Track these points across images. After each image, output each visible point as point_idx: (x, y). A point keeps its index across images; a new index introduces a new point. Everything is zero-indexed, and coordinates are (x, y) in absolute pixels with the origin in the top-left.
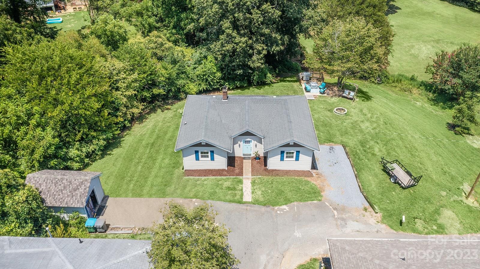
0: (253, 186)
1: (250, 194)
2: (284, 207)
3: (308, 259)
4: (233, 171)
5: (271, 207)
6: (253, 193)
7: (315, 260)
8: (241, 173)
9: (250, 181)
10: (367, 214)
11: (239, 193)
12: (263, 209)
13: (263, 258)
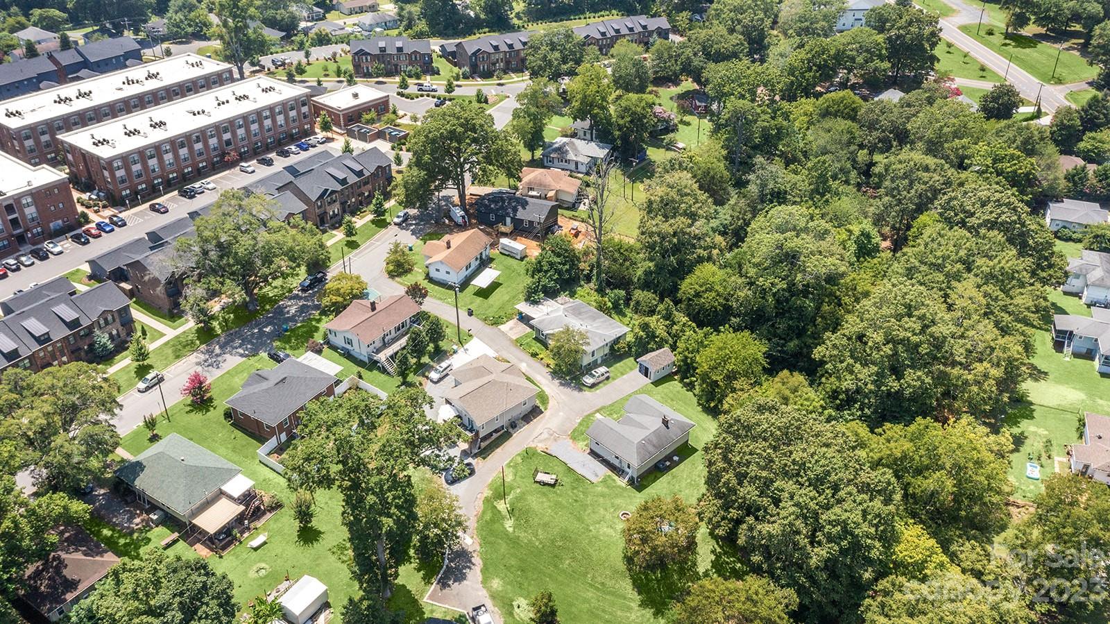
2: (578, 421)
3: (549, 407)
5: (583, 417)
6: (599, 419)
7: (546, 409)
10: (544, 447)
11: (605, 415)
13: (564, 397)
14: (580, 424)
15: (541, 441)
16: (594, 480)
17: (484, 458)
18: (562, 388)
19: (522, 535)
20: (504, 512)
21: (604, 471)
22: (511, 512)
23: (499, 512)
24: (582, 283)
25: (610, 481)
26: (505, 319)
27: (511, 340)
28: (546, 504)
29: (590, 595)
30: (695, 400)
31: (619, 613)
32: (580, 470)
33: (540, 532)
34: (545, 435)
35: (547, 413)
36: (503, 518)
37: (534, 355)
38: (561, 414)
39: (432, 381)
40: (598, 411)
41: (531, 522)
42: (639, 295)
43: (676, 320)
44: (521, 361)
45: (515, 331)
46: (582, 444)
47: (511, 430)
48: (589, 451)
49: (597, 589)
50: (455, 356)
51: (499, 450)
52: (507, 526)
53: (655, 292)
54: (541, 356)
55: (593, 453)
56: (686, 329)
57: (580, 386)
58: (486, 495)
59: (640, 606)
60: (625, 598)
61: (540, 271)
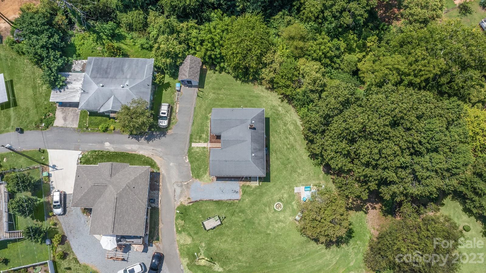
0: (202, 148)
1: (197, 146)
2: (188, 160)
3: (159, 166)
4: (214, 138)
5: (187, 155)
6: (198, 147)
7: (159, 169)
8: (211, 142)
9: (205, 146)
10: (186, 199)
11: (198, 141)
12: (186, 151)
13: (160, 149)
14: (191, 162)
15: (180, 197)
16: (238, 196)
17: (158, 239)
18: (151, 142)
19: (231, 267)
20: (208, 264)
21: (237, 185)
22: (212, 260)
23: (204, 266)
24: (70, 32)
25: (248, 189)
26: (51, 115)
27: (74, 129)
28: (229, 240)
29: (299, 266)
30: (230, 77)
31: (320, 261)
32: (224, 197)
33: (240, 258)
34: (178, 190)
35: (163, 171)
36: (210, 267)
37: (106, 130)
38: (171, 164)
39: (59, 215)
40: (191, 142)
41: (230, 257)
42: (125, 18)
43: (179, 29)
44: (102, 142)
45: (70, 119)
46: (206, 177)
47: (153, 205)
48: (215, 179)
49: (299, 260)
50: (52, 179)
51: (161, 226)
52: (216, 270)
53: (136, 8)
54: (112, 127)
55: (219, 178)
56: (190, 31)
57: (163, 131)
58: (186, 264)
59: (326, 248)
60: (317, 252)
61: (42, 59)
